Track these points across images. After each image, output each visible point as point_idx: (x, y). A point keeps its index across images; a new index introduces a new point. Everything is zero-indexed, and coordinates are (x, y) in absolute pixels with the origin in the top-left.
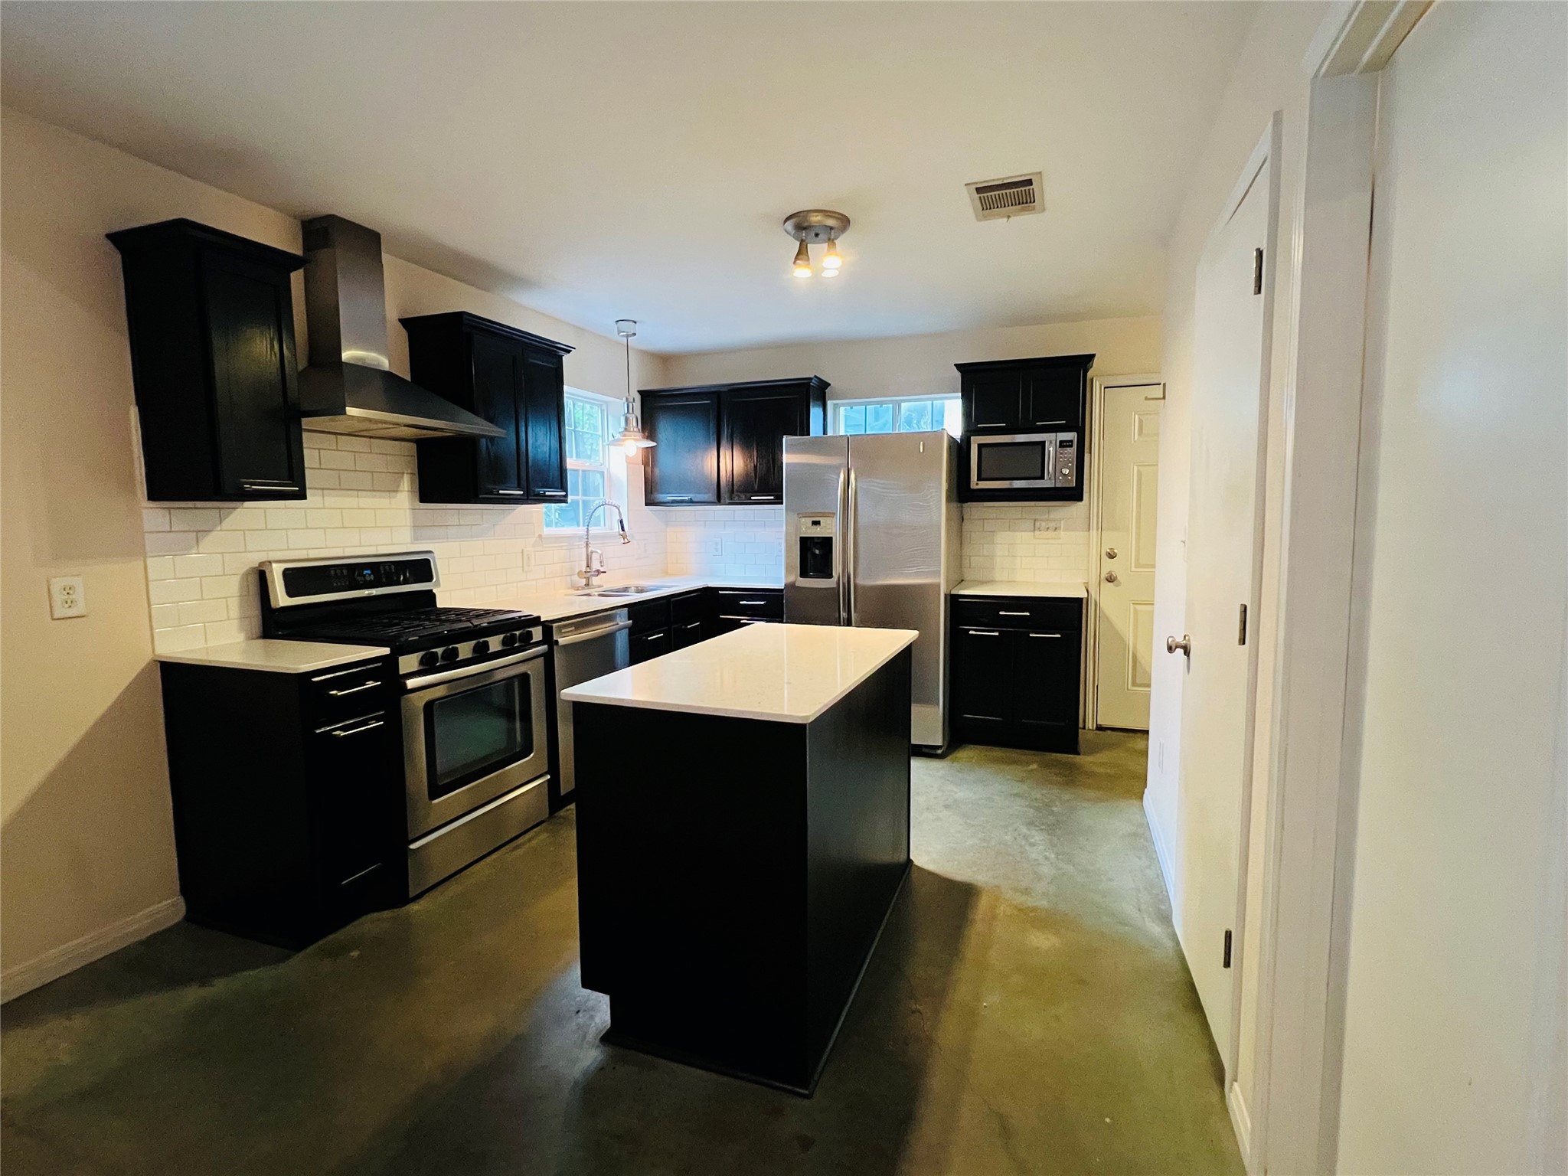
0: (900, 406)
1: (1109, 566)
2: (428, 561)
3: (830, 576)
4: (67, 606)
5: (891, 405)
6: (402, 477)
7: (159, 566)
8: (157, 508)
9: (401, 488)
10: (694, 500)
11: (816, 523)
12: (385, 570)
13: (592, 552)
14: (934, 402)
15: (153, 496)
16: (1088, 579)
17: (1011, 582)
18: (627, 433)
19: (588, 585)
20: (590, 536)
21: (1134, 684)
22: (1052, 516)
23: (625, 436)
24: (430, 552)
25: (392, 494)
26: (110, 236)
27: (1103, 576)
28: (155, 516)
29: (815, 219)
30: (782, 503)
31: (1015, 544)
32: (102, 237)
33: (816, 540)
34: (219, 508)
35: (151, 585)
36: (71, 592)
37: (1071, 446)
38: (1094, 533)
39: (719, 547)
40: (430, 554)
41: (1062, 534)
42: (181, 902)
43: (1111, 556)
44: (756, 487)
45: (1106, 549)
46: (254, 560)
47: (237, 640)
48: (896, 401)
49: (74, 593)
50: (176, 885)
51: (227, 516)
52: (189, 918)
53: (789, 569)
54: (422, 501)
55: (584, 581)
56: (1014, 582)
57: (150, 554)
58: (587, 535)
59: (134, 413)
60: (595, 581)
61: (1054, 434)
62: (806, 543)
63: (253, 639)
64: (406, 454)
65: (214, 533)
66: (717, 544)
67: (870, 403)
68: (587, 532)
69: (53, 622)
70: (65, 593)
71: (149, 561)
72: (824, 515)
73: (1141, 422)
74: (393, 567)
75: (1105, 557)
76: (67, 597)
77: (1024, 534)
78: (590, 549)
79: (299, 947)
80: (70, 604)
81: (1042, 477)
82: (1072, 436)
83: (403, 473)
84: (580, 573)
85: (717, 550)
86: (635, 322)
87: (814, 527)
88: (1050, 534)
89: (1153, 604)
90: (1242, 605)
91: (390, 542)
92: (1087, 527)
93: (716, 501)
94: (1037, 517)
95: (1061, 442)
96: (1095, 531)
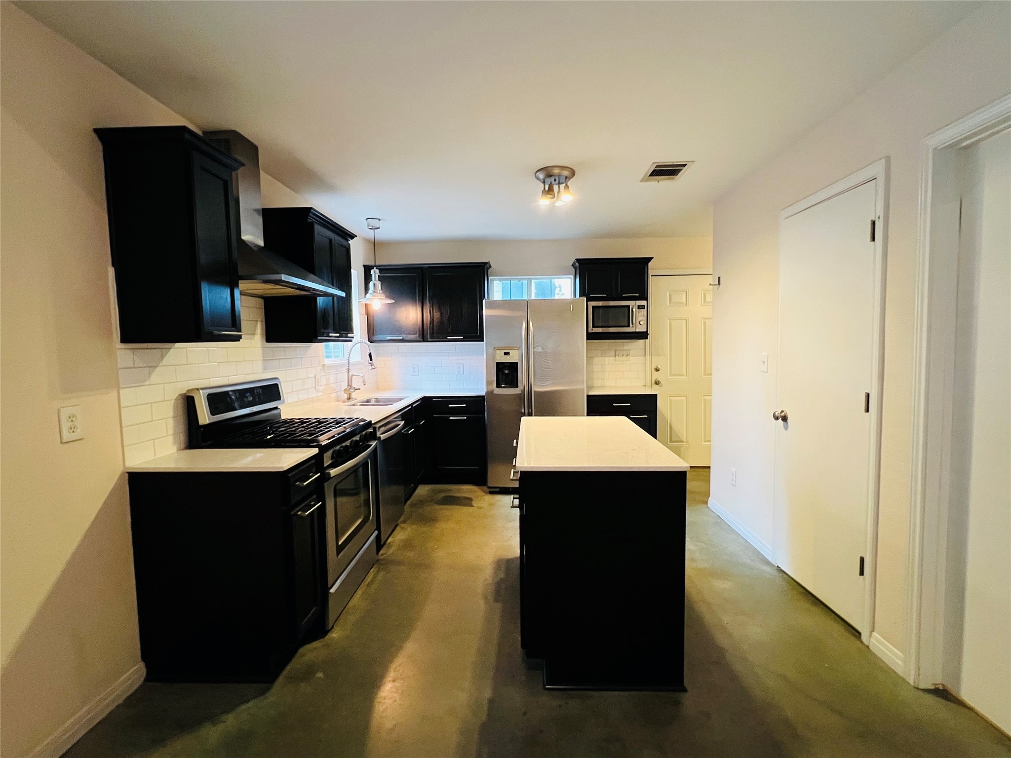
0: (531, 282)
1: (656, 376)
2: (277, 385)
3: (517, 386)
4: (72, 431)
5: (527, 281)
6: (257, 324)
7: (128, 395)
8: (127, 349)
9: (256, 333)
10: (406, 338)
11: (507, 354)
12: (257, 392)
13: (352, 375)
14: (552, 280)
15: (125, 339)
16: (645, 383)
17: (602, 387)
18: (374, 294)
19: (350, 398)
20: (350, 364)
21: (671, 441)
22: (624, 348)
23: (374, 296)
24: (276, 378)
25: (252, 336)
26: (96, 131)
27: (653, 381)
28: (125, 354)
29: (556, 171)
30: (483, 341)
31: (604, 364)
32: (91, 130)
33: (506, 364)
34: (162, 349)
35: (123, 410)
36: (74, 419)
37: (644, 308)
38: (648, 357)
39: (416, 369)
40: (277, 380)
41: (631, 358)
42: (141, 665)
43: (657, 370)
44: (450, 330)
45: (654, 367)
46: (183, 387)
47: (173, 452)
48: (529, 278)
49: (76, 420)
50: (139, 653)
51: (167, 353)
52: (148, 679)
53: (489, 383)
54: (267, 342)
55: (346, 396)
56: (604, 386)
57: (122, 386)
58: (349, 364)
59: (111, 271)
60: (354, 395)
61: (635, 301)
62: (500, 367)
63: (181, 450)
64: (258, 307)
65: (158, 367)
66: (414, 368)
67: (513, 279)
68: (349, 362)
69: (63, 445)
70: (70, 420)
71: (122, 391)
72: (512, 349)
73: (670, 296)
74: (261, 390)
75: (654, 371)
76: (71, 423)
77: (610, 358)
78: (350, 374)
79: (272, 680)
80: (72, 429)
81: (629, 326)
82: (644, 303)
83: (257, 321)
84: (345, 390)
85: (414, 372)
86: (379, 220)
87: (506, 356)
88: (625, 358)
89: (711, 396)
90: (866, 393)
91: (251, 372)
92: (644, 353)
93: (422, 340)
94: (617, 349)
95: (639, 306)
96: (648, 356)
